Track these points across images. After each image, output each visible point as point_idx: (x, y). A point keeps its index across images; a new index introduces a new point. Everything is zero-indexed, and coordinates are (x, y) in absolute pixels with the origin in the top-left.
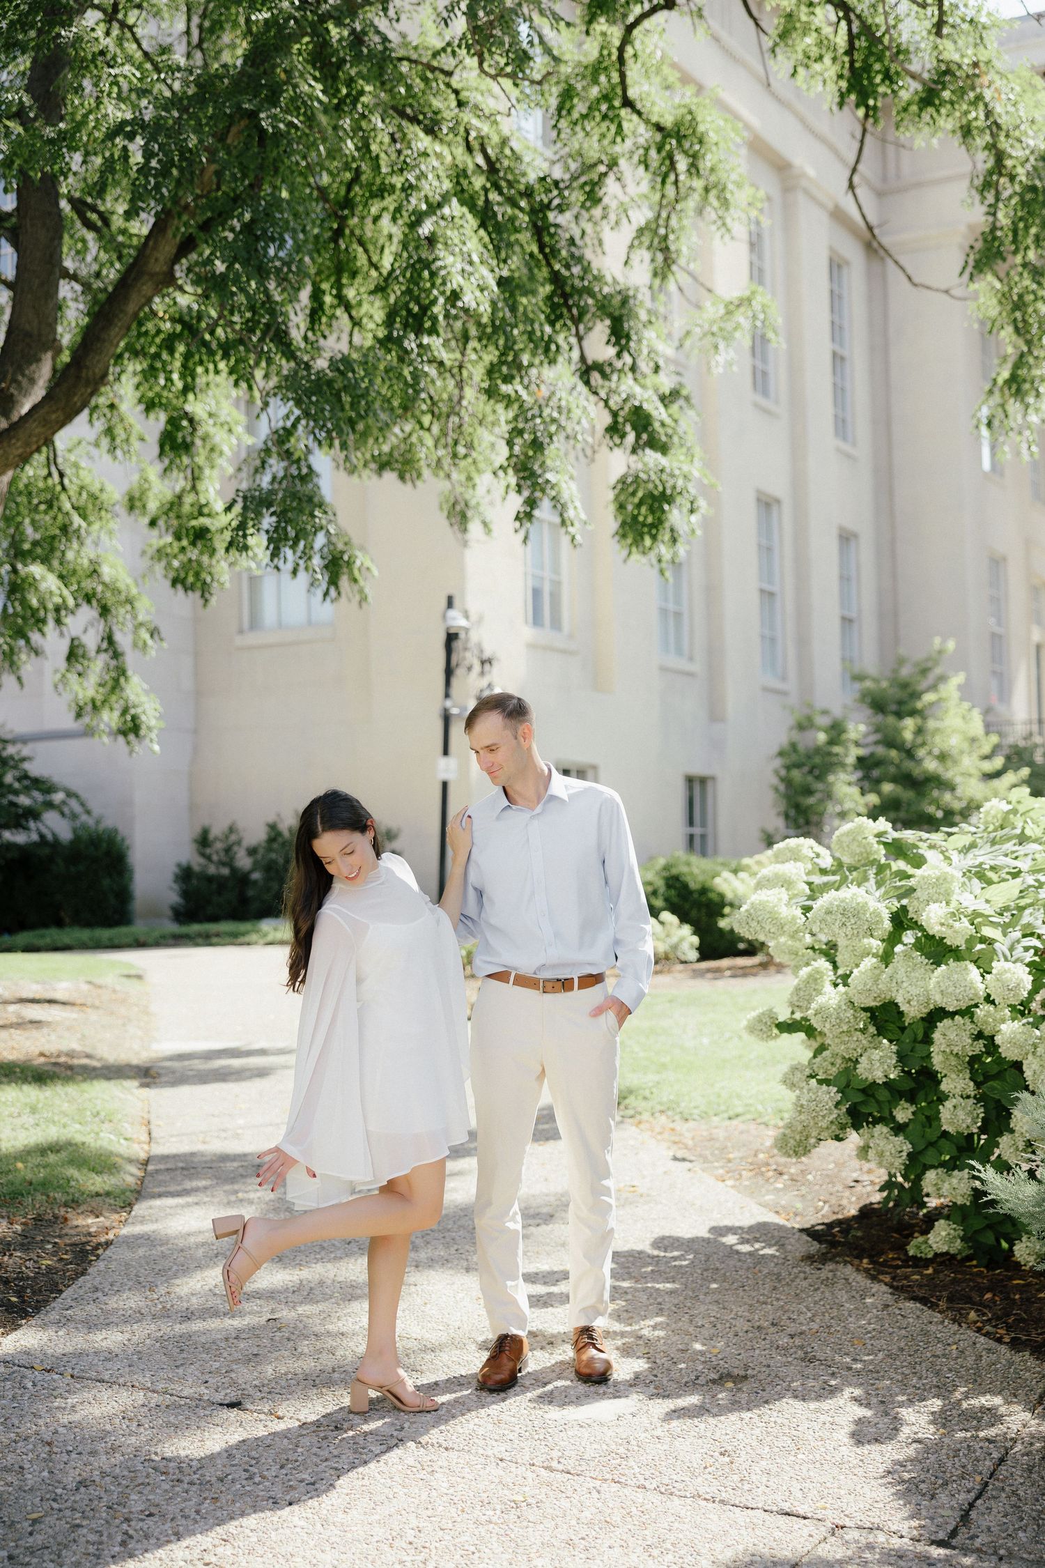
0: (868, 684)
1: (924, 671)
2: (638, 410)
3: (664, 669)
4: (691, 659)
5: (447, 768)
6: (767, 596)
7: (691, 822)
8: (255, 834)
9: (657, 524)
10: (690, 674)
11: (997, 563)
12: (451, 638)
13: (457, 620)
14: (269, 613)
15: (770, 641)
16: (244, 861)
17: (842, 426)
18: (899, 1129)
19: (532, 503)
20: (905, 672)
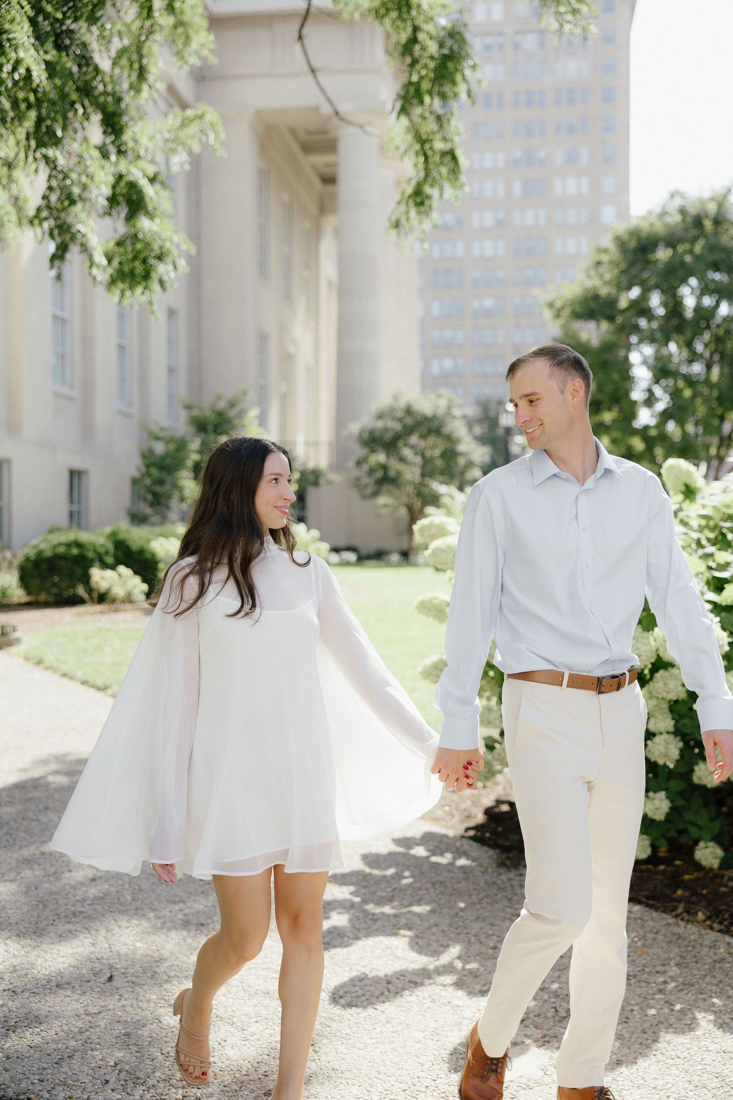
0: (196, 412)
1: (232, 405)
2: (133, 186)
3: (56, 394)
4: (72, 386)
6: (122, 348)
7: (71, 501)
9: (146, 276)
10: (71, 399)
15: (122, 379)
19: (62, 248)
20: (222, 405)
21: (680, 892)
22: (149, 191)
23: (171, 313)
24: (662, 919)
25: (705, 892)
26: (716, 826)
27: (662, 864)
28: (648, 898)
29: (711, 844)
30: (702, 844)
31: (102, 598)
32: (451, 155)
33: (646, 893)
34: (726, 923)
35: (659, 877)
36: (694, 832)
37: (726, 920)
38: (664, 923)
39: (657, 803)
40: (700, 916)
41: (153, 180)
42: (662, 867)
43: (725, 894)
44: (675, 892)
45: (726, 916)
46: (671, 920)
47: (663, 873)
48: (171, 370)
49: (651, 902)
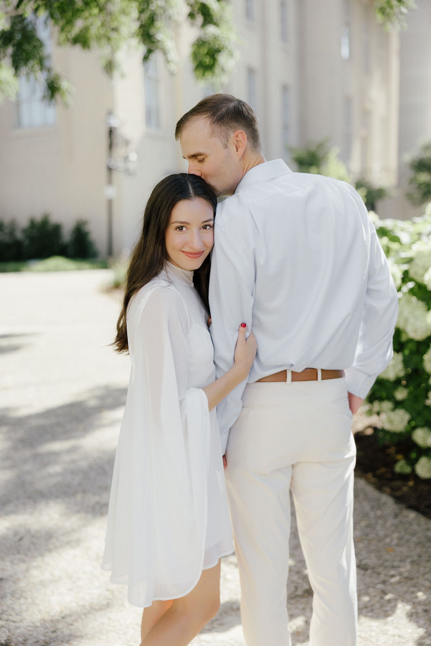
1: (320, 147)
2: (203, 5)
5: (110, 192)
8: (23, 222)
9: (214, 65)
11: (348, 101)
12: (111, 132)
13: (114, 122)
14: (26, 119)
16: (19, 235)
17: (284, 36)
18: (398, 404)
19: (150, 51)
22: (215, 7)
23: (285, 88)
48: (286, 127)
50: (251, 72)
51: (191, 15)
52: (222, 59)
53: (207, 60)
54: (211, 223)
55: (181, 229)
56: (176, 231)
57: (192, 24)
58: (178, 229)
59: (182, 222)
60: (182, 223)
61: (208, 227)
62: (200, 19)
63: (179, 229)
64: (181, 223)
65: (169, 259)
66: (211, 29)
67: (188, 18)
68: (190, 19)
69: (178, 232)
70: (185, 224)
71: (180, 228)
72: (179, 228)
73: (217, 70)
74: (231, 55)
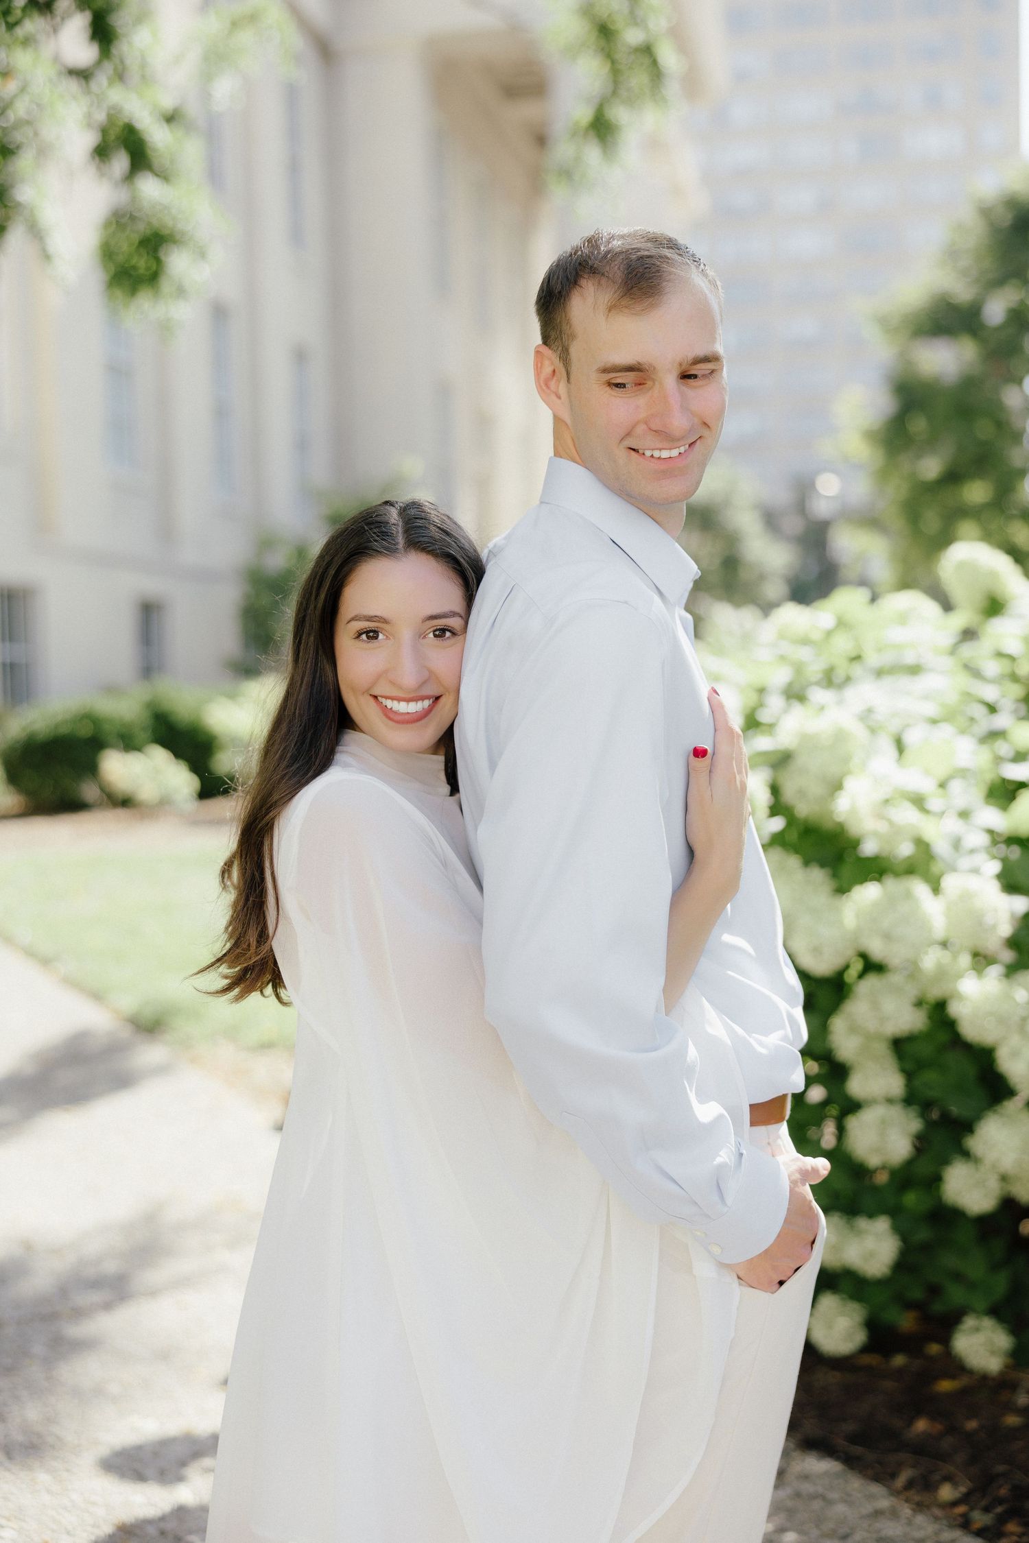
17: (296, 235)
21: (921, 1425)
22: (158, 136)
23: (300, 356)
24: (871, 1497)
25: (972, 1425)
26: (1000, 1284)
27: (899, 1350)
28: (854, 1439)
29: (988, 1323)
30: (969, 1322)
31: (124, 802)
32: (647, 50)
33: (849, 1427)
34: (999, 1509)
35: (889, 1385)
36: (956, 1294)
37: (1000, 1501)
38: (868, 1508)
39: (870, 1243)
40: (946, 1492)
41: (171, 118)
42: (899, 1360)
43: (1014, 1433)
44: (910, 1422)
45: (1003, 1492)
46: (885, 1503)
47: (900, 1372)
49: (857, 1450)
50: (219, 313)
51: (101, 152)
52: (178, 263)
53: (142, 263)
54: (455, 623)
55: (373, 637)
56: (357, 643)
57: (102, 174)
58: (364, 636)
59: (372, 617)
60: (369, 619)
61: (448, 634)
62: (120, 162)
63: (368, 637)
64: (368, 621)
65: (355, 727)
66: (149, 188)
67: (93, 158)
68: (97, 159)
69: (364, 643)
70: (379, 621)
71: (372, 634)
72: (367, 632)
73: (165, 285)
74: (202, 254)
